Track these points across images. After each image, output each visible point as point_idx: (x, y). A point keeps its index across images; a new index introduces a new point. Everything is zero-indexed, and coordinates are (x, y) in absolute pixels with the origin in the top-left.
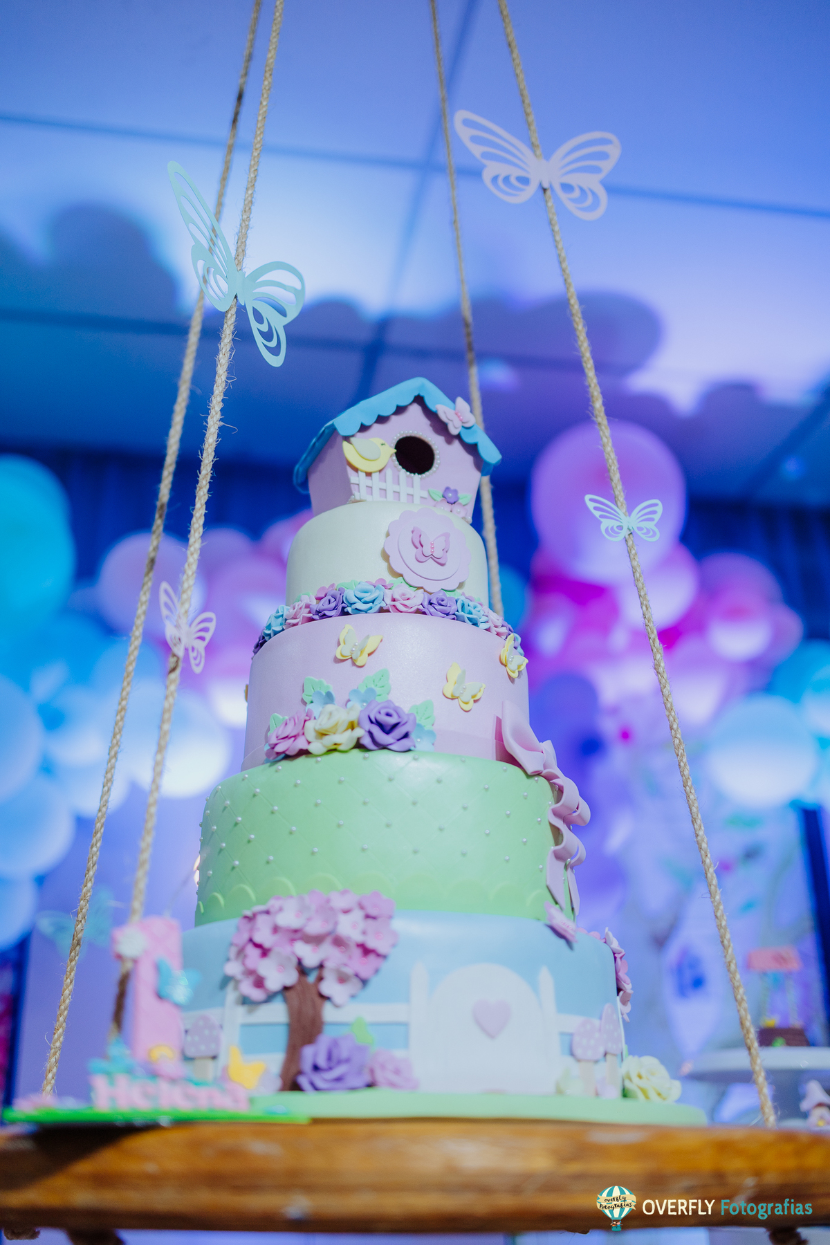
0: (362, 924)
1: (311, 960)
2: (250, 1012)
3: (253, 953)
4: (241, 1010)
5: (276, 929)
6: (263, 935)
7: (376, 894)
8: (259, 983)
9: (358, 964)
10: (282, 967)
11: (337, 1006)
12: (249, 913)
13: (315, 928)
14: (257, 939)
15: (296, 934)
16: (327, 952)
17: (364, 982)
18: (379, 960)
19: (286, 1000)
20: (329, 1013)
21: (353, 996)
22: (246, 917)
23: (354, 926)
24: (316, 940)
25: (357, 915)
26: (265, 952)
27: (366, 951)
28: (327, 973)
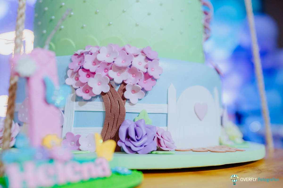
0: (144, 63)
1: (118, 80)
2: (81, 105)
3: (83, 75)
4: (75, 104)
5: (96, 62)
6: (88, 64)
7: (149, 48)
8: (88, 90)
9: (143, 84)
10: (100, 83)
11: (132, 104)
12: (79, 52)
13: (119, 62)
14: (86, 67)
15: (109, 66)
16: (126, 76)
17: (146, 92)
18: (153, 82)
19: (103, 100)
20: (127, 107)
21: (140, 100)
22: (76, 55)
23: (140, 64)
24: (120, 69)
25: (141, 58)
26: (90, 74)
27: (147, 76)
28: (127, 87)
